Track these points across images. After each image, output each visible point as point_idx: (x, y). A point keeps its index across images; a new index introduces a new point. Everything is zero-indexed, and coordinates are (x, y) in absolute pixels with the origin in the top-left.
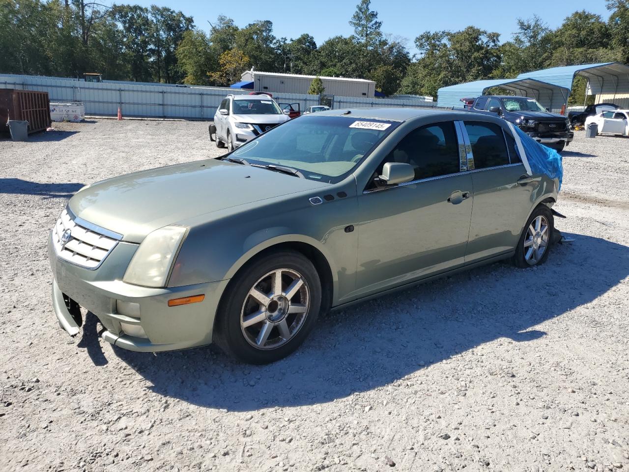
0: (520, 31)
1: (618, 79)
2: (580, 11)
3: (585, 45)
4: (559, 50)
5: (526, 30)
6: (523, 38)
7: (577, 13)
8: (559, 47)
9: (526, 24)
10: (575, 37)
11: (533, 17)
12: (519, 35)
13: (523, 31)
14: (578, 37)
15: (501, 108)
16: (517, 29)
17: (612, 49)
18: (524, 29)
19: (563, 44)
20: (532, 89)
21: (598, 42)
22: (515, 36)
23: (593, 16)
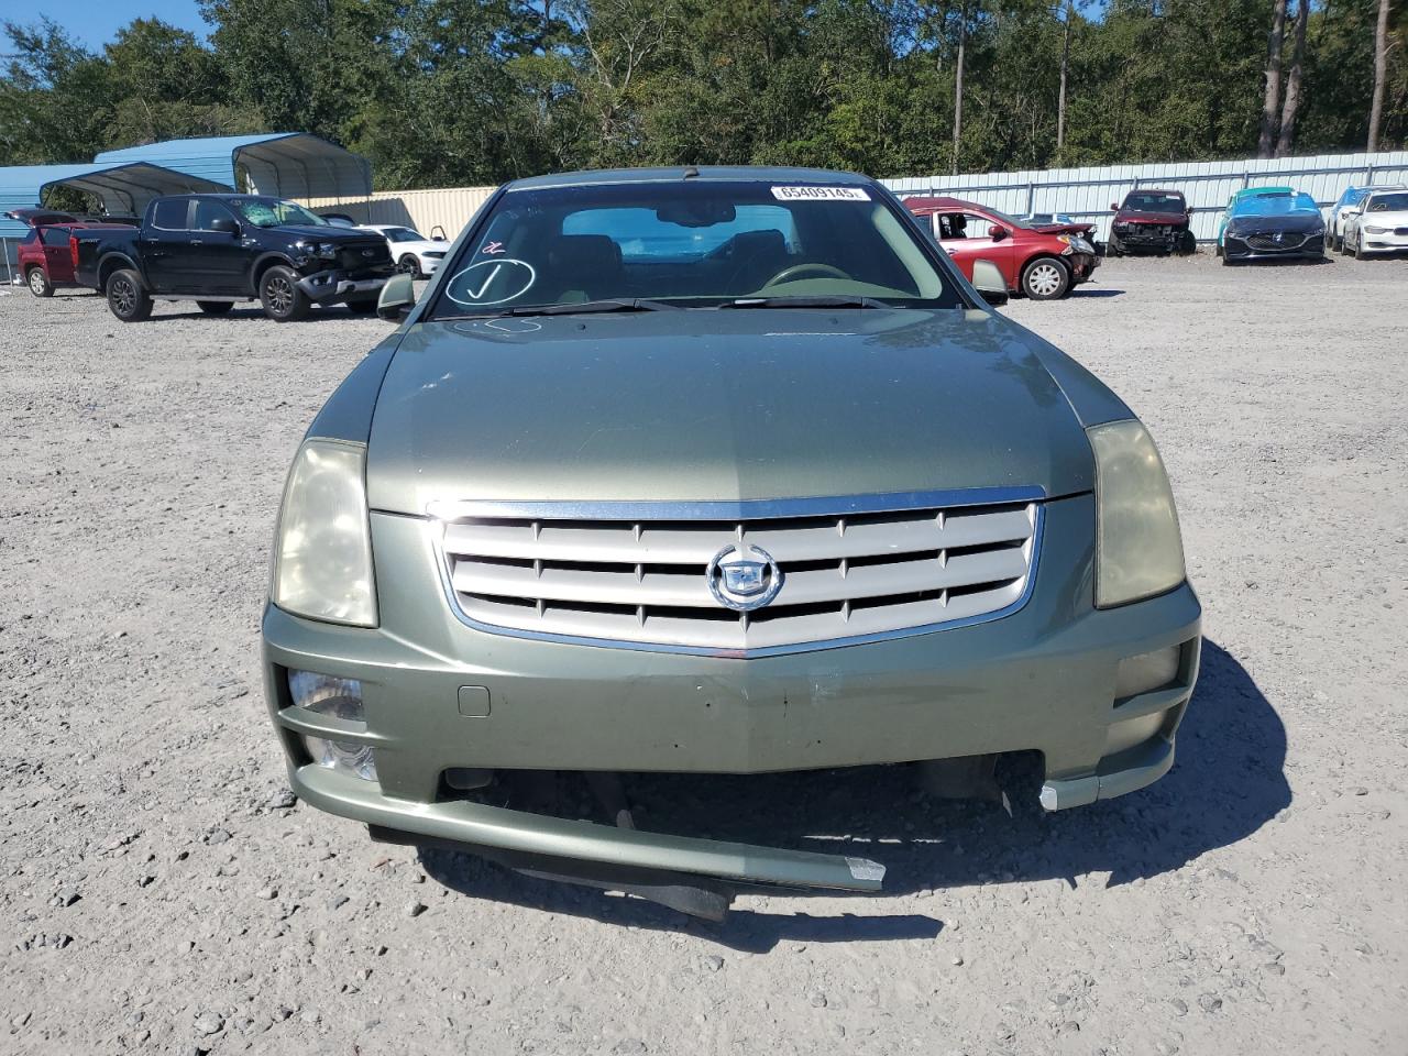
0: (16, 50)
1: (306, 168)
2: (147, 18)
3: (180, 96)
4: (128, 103)
5: (32, 50)
6: (31, 70)
7: (139, 22)
8: (126, 96)
9: (27, 34)
10: (153, 75)
11: (41, 21)
12: (18, 61)
13: (26, 52)
14: (158, 76)
15: (238, 222)
16: (7, 46)
17: (238, 106)
18: (26, 47)
19: (133, 91)
20: (148, 188)
21: (206, 92)
22: (8, 62)
23: (179, 34)
